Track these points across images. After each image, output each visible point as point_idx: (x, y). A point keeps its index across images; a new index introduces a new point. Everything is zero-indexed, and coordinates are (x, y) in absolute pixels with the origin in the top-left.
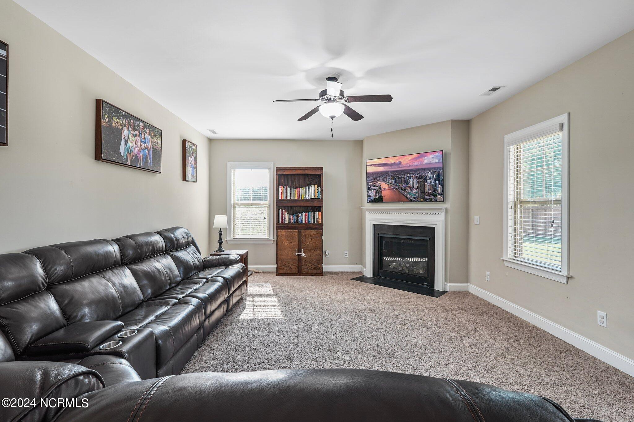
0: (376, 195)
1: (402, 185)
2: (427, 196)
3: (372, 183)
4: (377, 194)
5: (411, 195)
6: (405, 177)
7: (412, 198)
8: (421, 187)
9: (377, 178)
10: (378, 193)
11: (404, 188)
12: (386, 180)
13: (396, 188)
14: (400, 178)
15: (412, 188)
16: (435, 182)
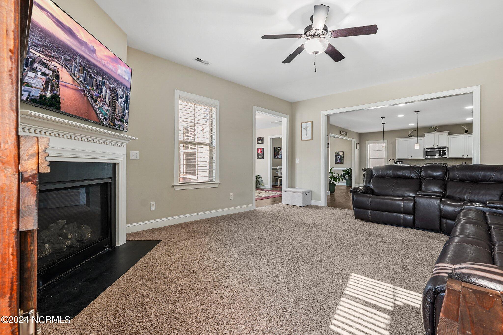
0: (45, 89)
1: (93, 90)
2: (117, 120)
3: (38, 54)
4: (49, 89)
5: (102, 112)
6: (98, 79)
7: (103, 119)
8: (112, 104)
9: (51, 48)
10: (52, 86)
11: (95, 97)
12: (71, 67)
13: (86, 91)
14: (91, 77)
15: (104, 101)
16: (124, 105)
